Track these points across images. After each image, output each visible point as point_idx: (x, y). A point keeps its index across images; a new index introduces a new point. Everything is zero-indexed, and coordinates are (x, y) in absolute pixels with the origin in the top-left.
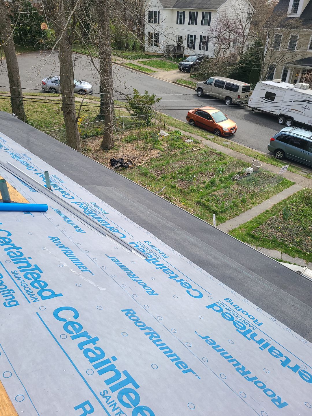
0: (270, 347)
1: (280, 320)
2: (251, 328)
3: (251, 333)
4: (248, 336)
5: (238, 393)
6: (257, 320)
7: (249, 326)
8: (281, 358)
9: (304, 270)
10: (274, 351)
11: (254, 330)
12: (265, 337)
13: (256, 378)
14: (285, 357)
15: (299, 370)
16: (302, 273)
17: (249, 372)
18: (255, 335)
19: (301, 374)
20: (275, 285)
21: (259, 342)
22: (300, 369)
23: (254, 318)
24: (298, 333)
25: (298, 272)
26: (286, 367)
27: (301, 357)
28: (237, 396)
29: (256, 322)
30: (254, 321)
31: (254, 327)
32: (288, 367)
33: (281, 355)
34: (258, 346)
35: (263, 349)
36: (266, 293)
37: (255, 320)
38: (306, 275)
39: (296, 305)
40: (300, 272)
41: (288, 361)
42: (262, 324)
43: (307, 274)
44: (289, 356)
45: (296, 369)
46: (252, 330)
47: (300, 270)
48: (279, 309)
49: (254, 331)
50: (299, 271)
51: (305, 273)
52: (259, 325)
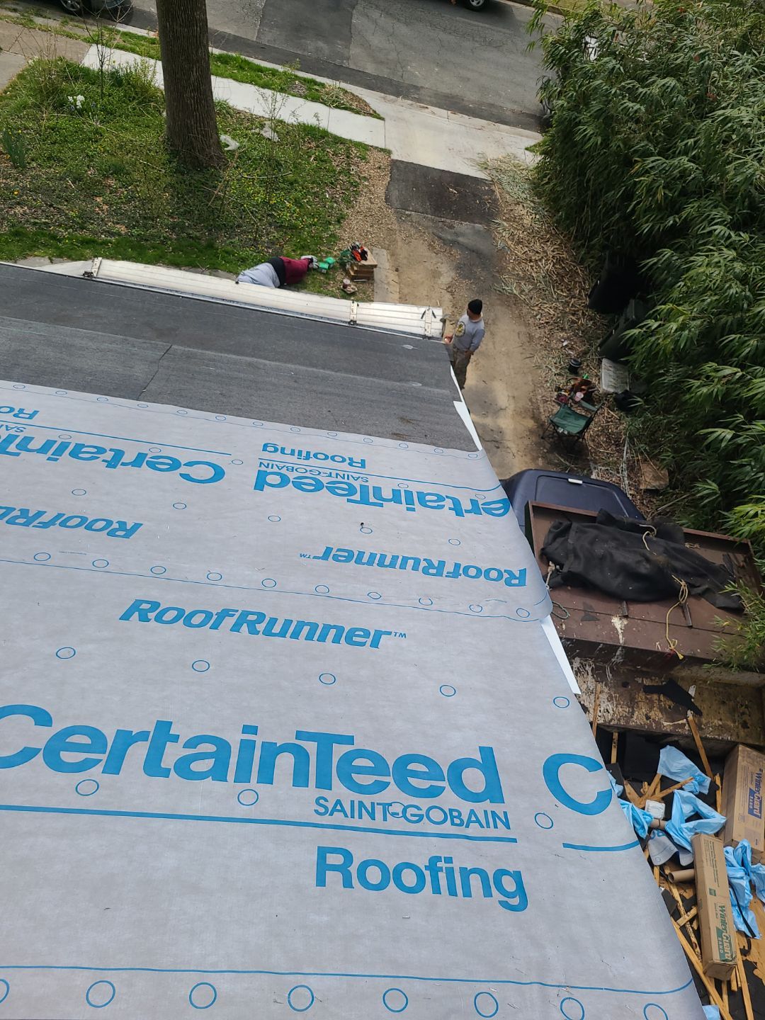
0: (71, 447)
1: (76, 389)
2: (12, 432)
3: (18, 440)
4: (12, 448)
5: (31, 560)
6: (21, 411)
7: (7, 430)
8: (103, 457)
9: (98, 265)
10: (83, 450)
11: (22, 431)
12: (53, 435)
13: (60, 516)
14: (111, 450)
15: (147, 459)
16: (95, 275)
17: (40, 514)
18: (28, 440)
19: (152, 465)
20: (41, 322)
21: (44, 449)
22: (149, 456)
23: (12, 410)
24: (124, 397)
25: (84, 275)
26: (119, 466)
27: (143, 437)
28: (30, 566)
29: (20, 415)
30: (14, 415)
31: (19, 426)
32: (123, 464)
33: (101, 450)
34: (43, 457)
35: (58, 457)
36: (24, 347)
37: (16, 412)
38: (107, 276)
39: (103, 347)
40: (89, 274)
41: (119, 454)
42: (36, 412)
43: (108, 273)
44: (118, 445)
45: (139, 460)
46: (17, 434)
47: (89, 270)
48: (68, 368)
49: (22, 435)
50: (86, 273)
51: (101, 272)
52: (31, 416)
